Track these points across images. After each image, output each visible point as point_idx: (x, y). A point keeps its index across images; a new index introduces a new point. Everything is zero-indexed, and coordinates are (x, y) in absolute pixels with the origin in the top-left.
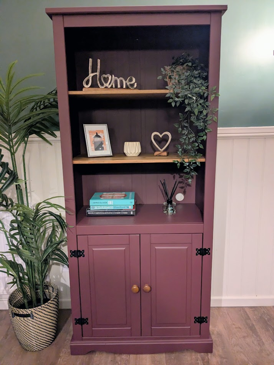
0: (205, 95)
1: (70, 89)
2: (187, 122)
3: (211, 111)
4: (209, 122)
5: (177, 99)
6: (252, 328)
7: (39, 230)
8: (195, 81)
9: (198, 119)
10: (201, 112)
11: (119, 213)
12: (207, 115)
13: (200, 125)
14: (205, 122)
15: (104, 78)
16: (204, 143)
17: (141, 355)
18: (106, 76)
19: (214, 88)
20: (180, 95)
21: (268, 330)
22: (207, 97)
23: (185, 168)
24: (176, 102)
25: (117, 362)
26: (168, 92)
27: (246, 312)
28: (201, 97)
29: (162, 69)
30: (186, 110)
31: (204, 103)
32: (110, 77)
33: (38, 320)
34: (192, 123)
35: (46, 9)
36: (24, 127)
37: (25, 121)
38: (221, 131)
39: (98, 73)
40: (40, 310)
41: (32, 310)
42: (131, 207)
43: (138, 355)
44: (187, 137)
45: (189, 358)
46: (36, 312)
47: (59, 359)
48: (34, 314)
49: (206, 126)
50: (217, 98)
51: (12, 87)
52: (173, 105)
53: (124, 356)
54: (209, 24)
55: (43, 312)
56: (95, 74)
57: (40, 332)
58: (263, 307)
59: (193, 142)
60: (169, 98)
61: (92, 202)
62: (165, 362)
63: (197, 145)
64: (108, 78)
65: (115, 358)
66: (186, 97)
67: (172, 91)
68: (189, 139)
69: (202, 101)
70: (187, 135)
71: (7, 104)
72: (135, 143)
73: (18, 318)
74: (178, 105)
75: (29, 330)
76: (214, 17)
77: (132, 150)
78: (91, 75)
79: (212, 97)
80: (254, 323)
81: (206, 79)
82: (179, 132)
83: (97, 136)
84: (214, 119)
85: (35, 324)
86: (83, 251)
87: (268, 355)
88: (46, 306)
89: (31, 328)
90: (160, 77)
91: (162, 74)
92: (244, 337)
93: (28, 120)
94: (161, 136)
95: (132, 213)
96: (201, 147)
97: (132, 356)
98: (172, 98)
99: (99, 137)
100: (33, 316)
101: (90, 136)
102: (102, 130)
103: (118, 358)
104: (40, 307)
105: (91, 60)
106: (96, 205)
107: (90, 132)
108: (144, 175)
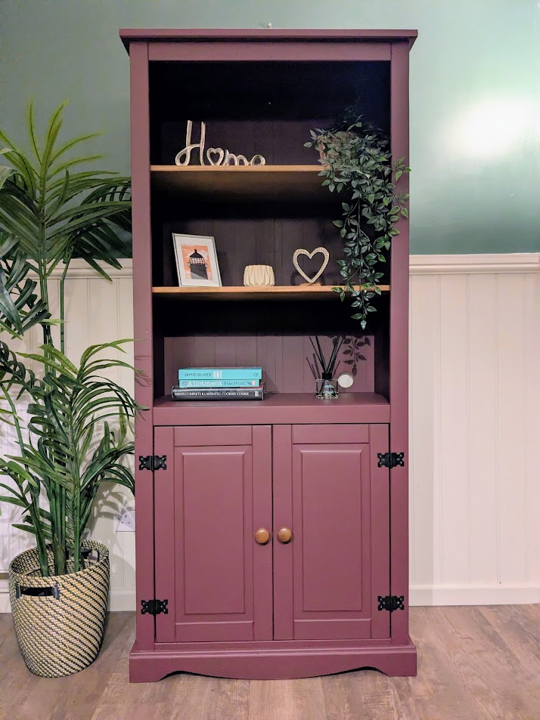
0: (386, 173)
2: (356, 218)
3: (398, 200)
4: (395, 218)
5: (337, 180)
6: (494, 638)
7: (81, 421)
8: (367, 150)
9: (375, 213)
10: (381, 201)
11: (234, 394)
12: (389, 207)
13: (379, 222)
14: (387, 218)
15: (212, 155)
16: (386, 253)
17: (272, 682)
18: (214, 151)
19: (401, 160)
20: (342, 174)
21: (527, 641)
22: (389, 176)
23: (355, 299)
24: (336, 184)
25: (224, 692)
26: (321, 169)
27: (481, 614)
28: (379, 175)
29: (312, 133)
30: (354, 197)
31: (384, 185)
32: (222, 153)
33: (68, 602)
34: (364, 220)
35: (121, 30)
36: (67, 232)
37: (72, 220)
39: (202, 146)
40: (74, 582)
41: (58, 578)
42: (255, 383)
43: (267, 682)
44: (357, 243)
45: (369, 685)
46: (66, 584)
47: (106, 690)
48: (61, 588)
49: (388, 225)
50: (406, 178)
51: (54, 152)
52: (332, 188)
53: (238, 683)
54: (388, 59)
55: (79, 586)
56: (197, 146)
57: (70, 631)
58: (514, 605)
59: (367, 253)
60: (325, 178)
61: (183, 374)
62: (321, 692)
63: (374, 257)
64: (218, 154)
65: (219, 686)
66: (354, 175)
67: (329, 168)
68: (360, 247)
69: (380, 182)
70: (356, 241)
72: (264, 266)
73: (28, 597)
74: (339, 189)
75: (48, 623)
76: (397, 49)
77: (259, 279)
78: (189, 148)
79: (397, 175)
80: (498, 630)
81: (387, 149)
82: (343, 236)
83: (196, 255)
84: (403, 213)
85: (61, 611)
86: (164, 456)
87: (528, 679)
88: (85, 575)
89: (53, 620)
90: (308, 145)
91: (311, 141)
92: (479, 652)
93: (78, 217)
94: (310, 256)
95: (257, 395)
96: (382, 259)
97: (252, 682)
98: (329, 178)
99: (200, 257)
100: (59, 591)
101: (184, 255)
102: (206, 245)
103: (226, 685)
104: (73, 575)
105: (189, 123)
106: (190, 379)
107: (184, 247)
108: (280, 337)
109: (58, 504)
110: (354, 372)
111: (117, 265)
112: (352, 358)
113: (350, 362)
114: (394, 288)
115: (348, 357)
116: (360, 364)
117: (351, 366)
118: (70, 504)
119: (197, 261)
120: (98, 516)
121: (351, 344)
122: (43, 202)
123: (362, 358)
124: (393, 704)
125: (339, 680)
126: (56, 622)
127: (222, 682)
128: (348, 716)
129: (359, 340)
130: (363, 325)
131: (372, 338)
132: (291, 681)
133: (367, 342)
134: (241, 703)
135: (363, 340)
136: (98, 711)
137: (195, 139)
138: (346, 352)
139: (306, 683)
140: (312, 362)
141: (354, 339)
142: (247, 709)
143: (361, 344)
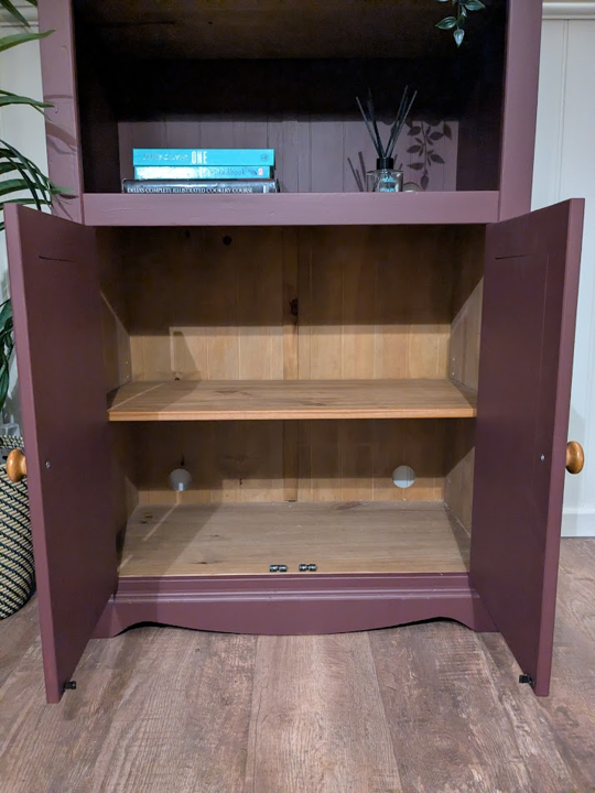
17: (292, 638)
25: (216, 654)
42: (263, 173)
43: (285, 638)
45: (446, 644)
47: (31, 649)
53: (239, 640)
61: (140, 155)
62: (369, 653)
65: (209, 643)
95: (265, 191)
97: (261, 638)
103: (219, 643)
106: (152, 166)
108: (306, 125)
110: (423, 184)
112: (422, 159)
113: (417, 166)
115: (416, 158)
116: (434, 169)
117: (420, 173)
121: (420, 136)
123: (437, 159)
124: (486, 672)
125: (396, 637)
127: (213, 637)
128: (415, 692)
129: (434, 129)
130: (459, 38)
131: (454, 126)
132: (321, 637)
133: (447, 132)
134: (241, 670)
135: (439, 128)
136: (10, 681)
138: (412, 150)
139: (345, 641)
140: (357, 165)
141: (426, 126)
142: (251, 679)
143: (436, 136)
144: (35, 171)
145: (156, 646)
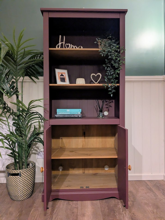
0: (118, 51)
1: (50, 47)
2: (110, 64)
3: (122, 59)
4: (121, 64)
5: (104, 53)
6: (150, 189)
7: (27, 124)
8: (113, 44)
9: (115, 62)
10: (117, 59)
11: (73, 116)
12: (119, 61)
13: (116, 65)
14: (119, 64)
15: (67, 45)
16: (119, 74)
17: (85, 201)
18: (67, 44)
19: (123, 47)
20: (106, 51)
21: (160, 190)
22: (119, 52)
23: (109, 88)
24: (104, 54)
25: (70, 205)
26: (99, 49)
27: (146, 183)
28: (117, 51)
29: (97, 39)
30: (109, 58)
31: (118, 54)
32: (70, 45)
33: (24, 178)
34: (112, 64)
35: (40, 8)
36: (24, 68)
37: (25, 64)
38: (127, 78)
39: (64, 43)
40: (25, 172)
41: (21, 171)
42: (79, 113)
43: (83, 201)
44: (110, 71)
45: (113, 202)
46: (23, 172)
47: (35, 204)
48: (21, 173)
49: (119, 66)
50: (124, 52)
51: (20, 44)
52: (102, 55)
53: (74, 202)
54: (119, 18)
55: (27, 173)
56: (63, 43)
57: (24, 187)
58: (156, 180)
59: (112, 75)
60: (100, 52)
61: (58, 110)
62: (99, 204)
63: (115, 75)
64: (69, 45)
65: (69, 203)
66: (109, 51)
67: (102, 49)
68: (111, 73)
69: (117, 53)
70: (109, 71)
71: (17, 52)
72: (82, 79)
73: (12, 176)
74: (105, 56)
75: (17, 184)
76: (122, 15)
77: (80, 82)
78: (60, 44)
79: (122, 51)
80: (151, 187)
81: (119, 44)
82: (106, 69)
83: (62, 75)
84: (123, 62)
85: (21, 181)
87: (160, 200)
88: (29, 170)
89: (19, 183)
90: (95, 42)
91: (97, 41)
92: (145, 193)
93: (27, 63)
94: (96, 76)
95: (80, 117)
96: (117, 76)
97: (79, 202)
98: (101, 52)
99: (63, 76)
100: (21, 175)
101: (58, 75)
102: (65, 72)
103: (71, 202)
104: (25, 170)
105: (60, 36)
106: (60, 112)
107: (58, 73)
108: (86, 100)
109: (20, 149)
110: (108, 111)
111: (38, 79)
112: (108, 106)
113: (107, 108)
114: (121, 85)
115: (107, 106)
116: (110, 108)
117: (108, 109)
118: (24, 149)
119: (62, 77)
120: (31, 154)
121: (108, 102)
122: (17, 59)
123: (111, 106)
124: (120, 207)
125: (104, 201)
126: (20, 184)
127: (70, 201)
128: (107, 211)
129: (110, 101)
130: (112, 95)
131: (114, 101)
132: (90, 201)
133: (112, 102)
134: (75, 207)
135: (111, 101)
136: (32, 210)
137: (62, 41)
138: (106, 105)
139: (94, 202)
140: (96, 107)
141: (108, 101)
142: (77, 209)
143: (111, 102)
144: (42, 116)
145: (59, 203)
